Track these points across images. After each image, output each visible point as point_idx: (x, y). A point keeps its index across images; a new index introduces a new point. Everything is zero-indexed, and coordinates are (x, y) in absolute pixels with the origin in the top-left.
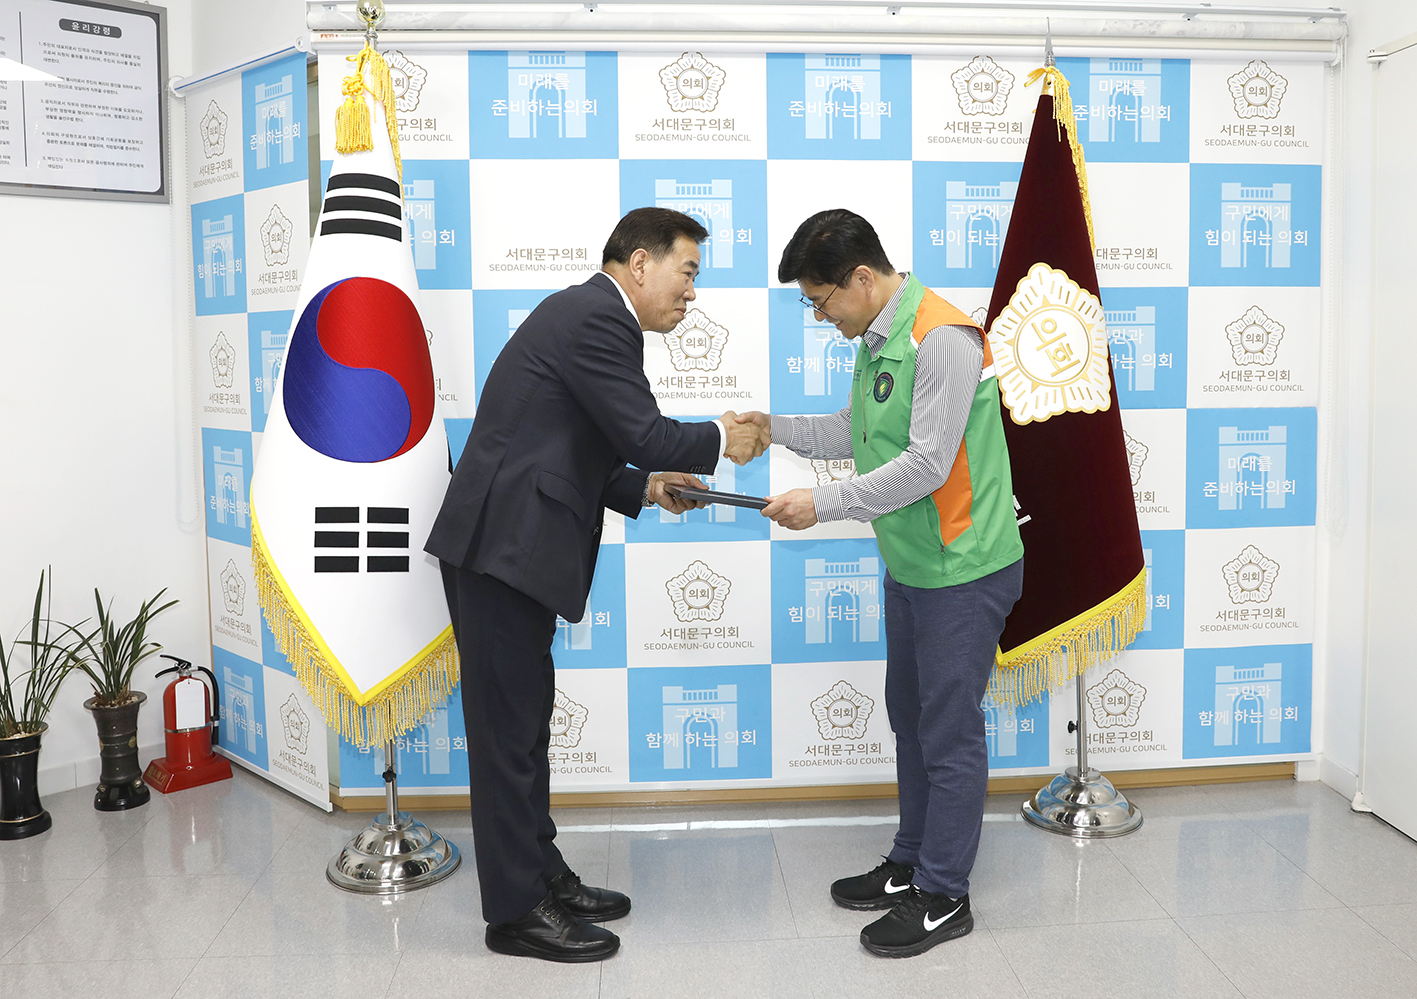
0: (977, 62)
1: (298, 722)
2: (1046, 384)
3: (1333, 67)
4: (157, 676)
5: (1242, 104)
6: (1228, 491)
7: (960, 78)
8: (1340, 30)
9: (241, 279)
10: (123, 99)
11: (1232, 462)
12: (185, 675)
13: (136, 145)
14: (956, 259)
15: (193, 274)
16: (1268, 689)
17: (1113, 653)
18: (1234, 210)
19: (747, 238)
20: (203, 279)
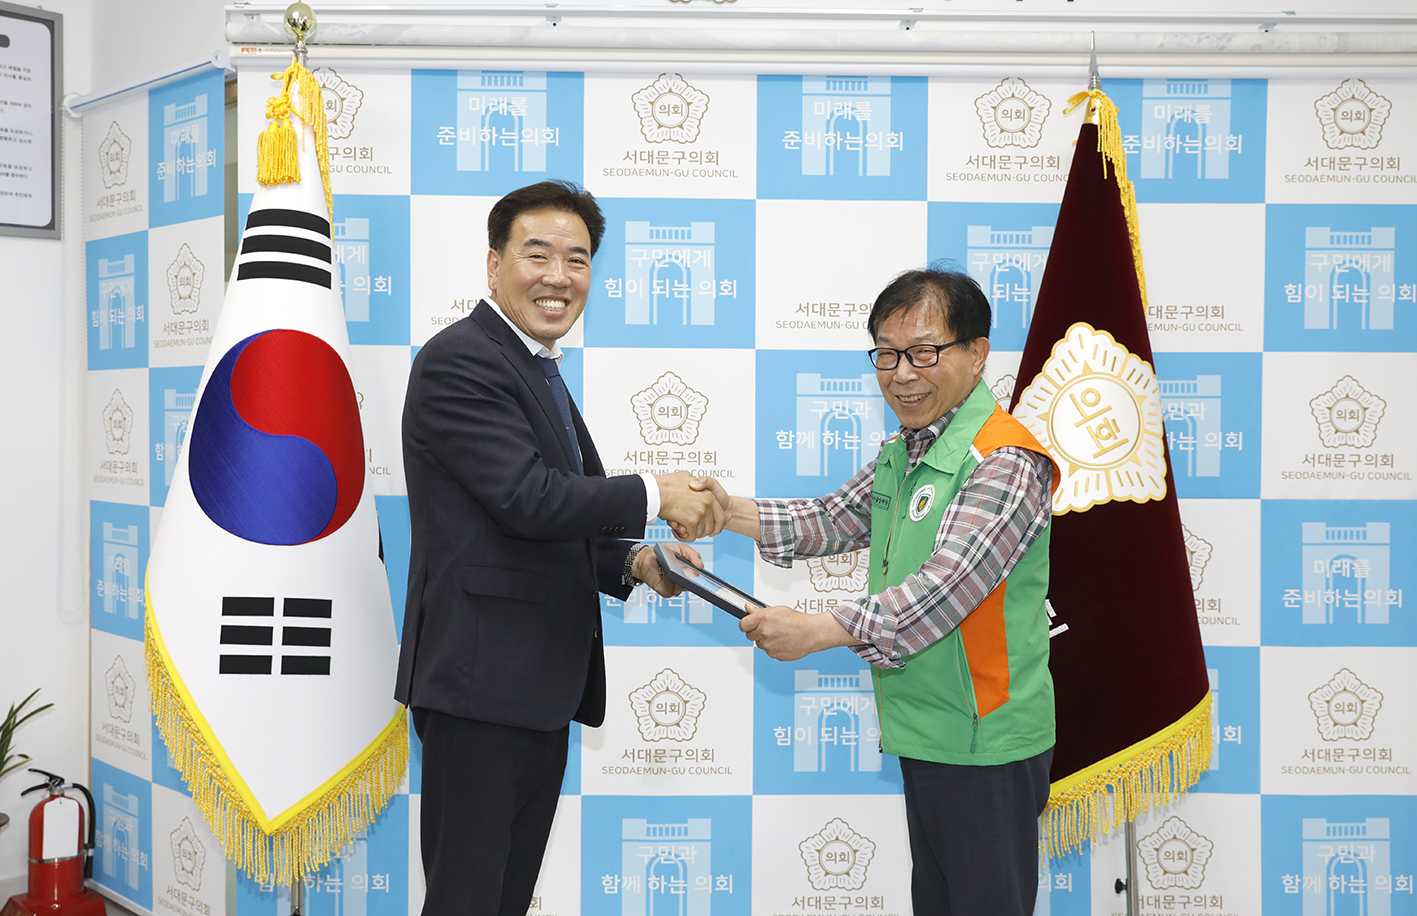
0: (1006, 85)
1: (192, 852)
2: (1087, 467)
4: (23, 794)
5: (1332, 133)
6: (1314, 601)
7: (986, 104)
9: (142, 328)
10: (10, 118)
11: (1319, 565)
12: (56, 793)
13: (23, 172)
15: (86, 322)
16: (1373, 850)
17: (1171, 796)
18: (1321, 260)
19: (732, 291)
20: (98, 328)
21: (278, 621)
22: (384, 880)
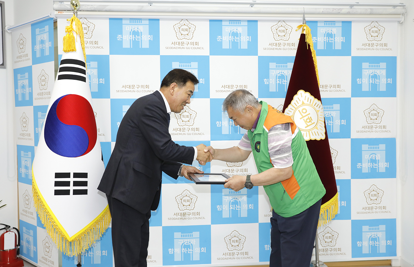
0: (280, 23)
1: (48, 246)
2: (303, 130)
3: (401, 23)
5: (369, 36)
7: (274, 28)
8: (403, 11)
9: (31, 94)
11: (367, 156)
12: (8, 230)
14: (273, 89)
15: (14, 93)
16: (381, 234)
17: (327, 221)
18: (366, 72)
19: (203, 82)
20: (18, 94)
21: (72, 180)
22: (106, 252)
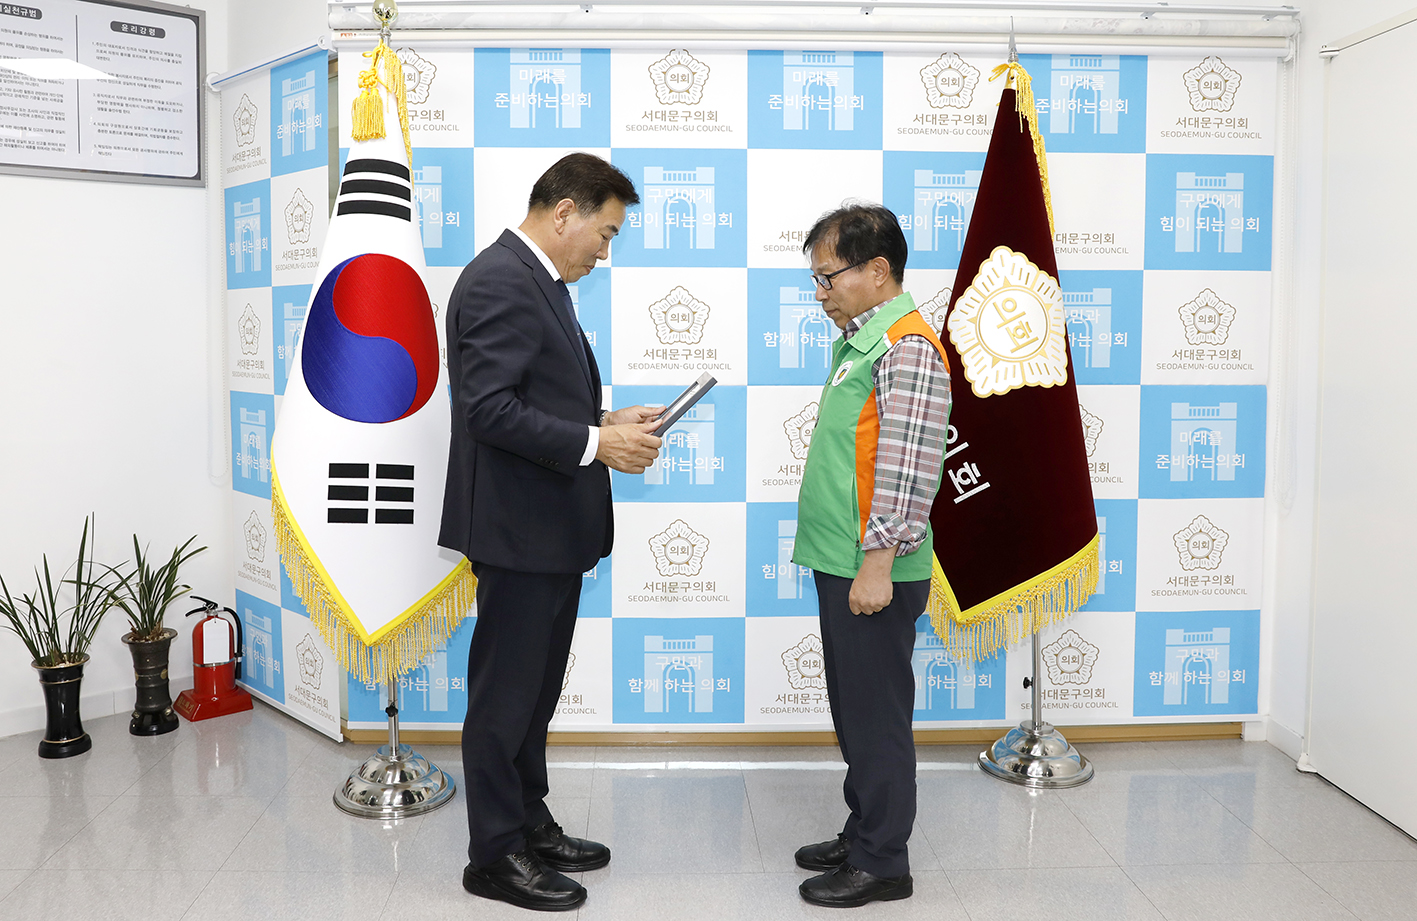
0: (944, 58)
1: (313, 660)
2: (1006, 360)
3: (1285, 63)
4: (187, 615)
5: (1197, 98)
6: (1180, 464)
7: (929, 74)
8: (1294, 27)
9: (266, 255)
10: (166, 93)
11: (1184, 436)
12: (212, 615)
13: (176, 135)
14: (924, 242)
15: (225, 252)
16: (1217, 651)
17: (1066, 614)
18: (1188, 198)
19: (728, 221)
20: (234, 256)
21: (372, 482)
